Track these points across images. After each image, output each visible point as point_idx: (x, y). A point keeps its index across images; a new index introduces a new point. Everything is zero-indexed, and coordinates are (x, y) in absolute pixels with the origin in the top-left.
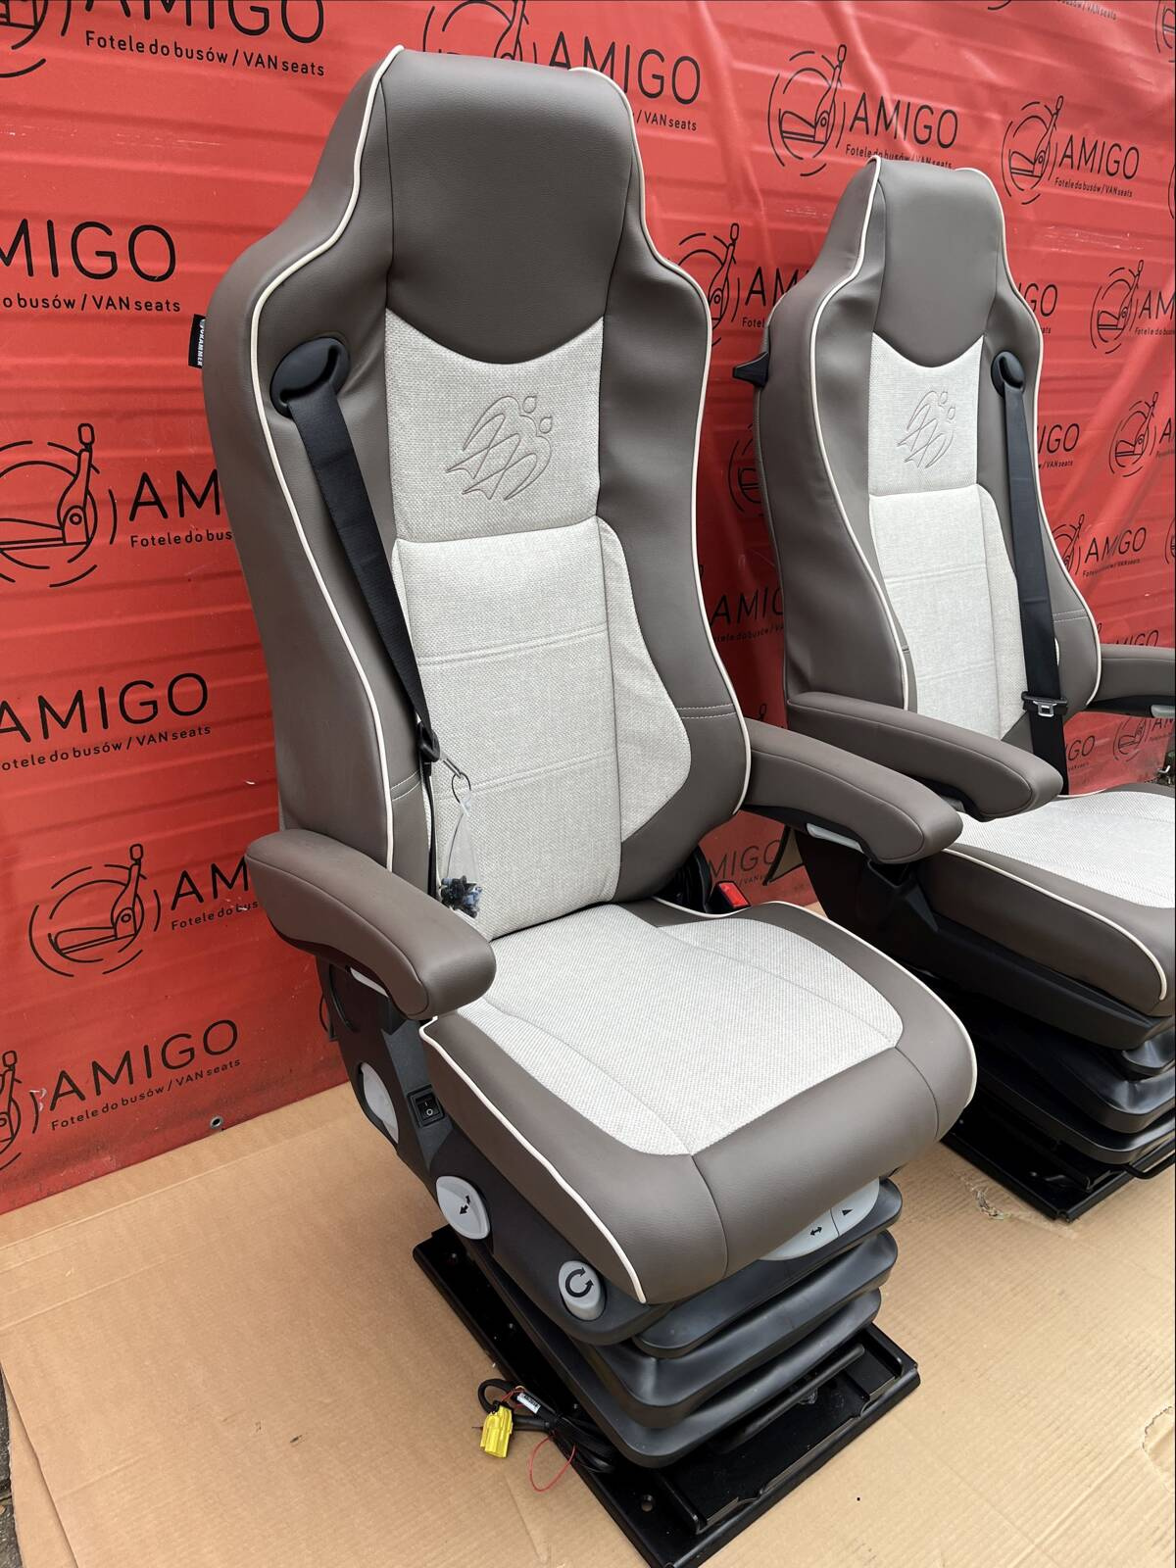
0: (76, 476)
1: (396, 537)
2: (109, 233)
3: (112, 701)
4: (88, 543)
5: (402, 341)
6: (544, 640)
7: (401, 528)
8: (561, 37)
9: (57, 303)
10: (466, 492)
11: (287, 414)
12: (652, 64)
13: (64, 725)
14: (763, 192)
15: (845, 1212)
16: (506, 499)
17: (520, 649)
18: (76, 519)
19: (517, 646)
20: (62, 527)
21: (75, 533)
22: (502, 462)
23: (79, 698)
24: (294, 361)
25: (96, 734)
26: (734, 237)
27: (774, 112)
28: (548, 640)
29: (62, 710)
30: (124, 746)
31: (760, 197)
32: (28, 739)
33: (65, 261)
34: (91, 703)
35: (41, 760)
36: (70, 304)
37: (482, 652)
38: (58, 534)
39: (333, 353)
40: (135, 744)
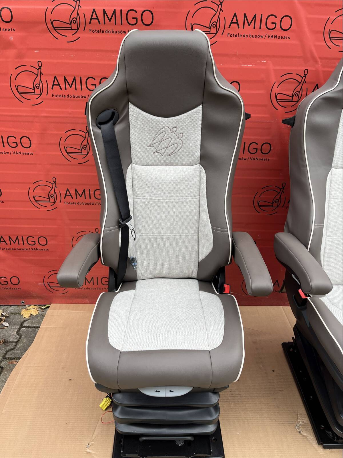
0: (85, 138)
1: (131, 163)
2: (95, 80)
3: (92, 193)
4: (87, 154)
5: (133, 110)
6: (175, 198)
7: (133, 161)
8: (235, 15)
9: (82, 97)
10: (154, 153)
11: (100, 128)
12: (272, 19)
13: (81, 196)
14: (320, 58)
15: (170, 391)
16: (168, 156)
17: (166, 199)
18: (85, 148)
19: (166, 198)
20: (81, 150)
21: (84, 151)
22: (166, 145)
23: (84, 191)
24: (102, 115)
25: (88, 200)
26: (305, 74)
27: (327, 30)
28: (177, 198)
29: (80, 193)
30: (95, 204)
31: (319, 60)
32: (72, 198)
33: (84, 87)
34: (87, 192)
35: (75, 204)
36: (85, 97)
37: (154, 198)
38: (81, 151)
39: (113, 114)
40: (97, 204)
